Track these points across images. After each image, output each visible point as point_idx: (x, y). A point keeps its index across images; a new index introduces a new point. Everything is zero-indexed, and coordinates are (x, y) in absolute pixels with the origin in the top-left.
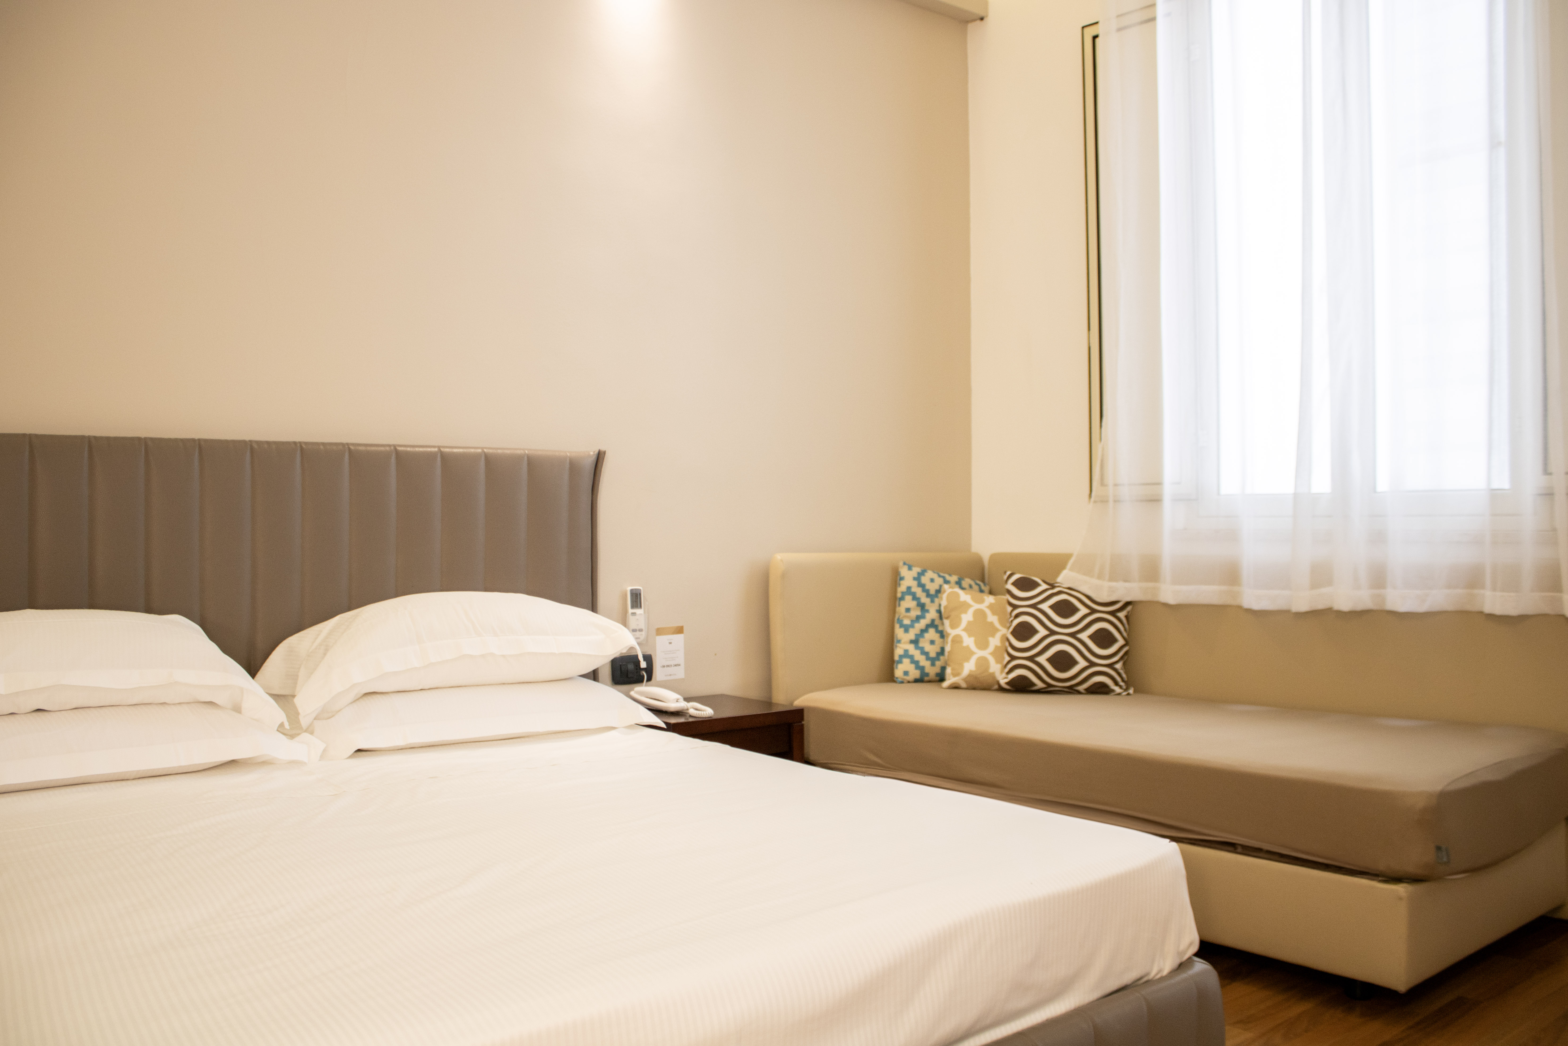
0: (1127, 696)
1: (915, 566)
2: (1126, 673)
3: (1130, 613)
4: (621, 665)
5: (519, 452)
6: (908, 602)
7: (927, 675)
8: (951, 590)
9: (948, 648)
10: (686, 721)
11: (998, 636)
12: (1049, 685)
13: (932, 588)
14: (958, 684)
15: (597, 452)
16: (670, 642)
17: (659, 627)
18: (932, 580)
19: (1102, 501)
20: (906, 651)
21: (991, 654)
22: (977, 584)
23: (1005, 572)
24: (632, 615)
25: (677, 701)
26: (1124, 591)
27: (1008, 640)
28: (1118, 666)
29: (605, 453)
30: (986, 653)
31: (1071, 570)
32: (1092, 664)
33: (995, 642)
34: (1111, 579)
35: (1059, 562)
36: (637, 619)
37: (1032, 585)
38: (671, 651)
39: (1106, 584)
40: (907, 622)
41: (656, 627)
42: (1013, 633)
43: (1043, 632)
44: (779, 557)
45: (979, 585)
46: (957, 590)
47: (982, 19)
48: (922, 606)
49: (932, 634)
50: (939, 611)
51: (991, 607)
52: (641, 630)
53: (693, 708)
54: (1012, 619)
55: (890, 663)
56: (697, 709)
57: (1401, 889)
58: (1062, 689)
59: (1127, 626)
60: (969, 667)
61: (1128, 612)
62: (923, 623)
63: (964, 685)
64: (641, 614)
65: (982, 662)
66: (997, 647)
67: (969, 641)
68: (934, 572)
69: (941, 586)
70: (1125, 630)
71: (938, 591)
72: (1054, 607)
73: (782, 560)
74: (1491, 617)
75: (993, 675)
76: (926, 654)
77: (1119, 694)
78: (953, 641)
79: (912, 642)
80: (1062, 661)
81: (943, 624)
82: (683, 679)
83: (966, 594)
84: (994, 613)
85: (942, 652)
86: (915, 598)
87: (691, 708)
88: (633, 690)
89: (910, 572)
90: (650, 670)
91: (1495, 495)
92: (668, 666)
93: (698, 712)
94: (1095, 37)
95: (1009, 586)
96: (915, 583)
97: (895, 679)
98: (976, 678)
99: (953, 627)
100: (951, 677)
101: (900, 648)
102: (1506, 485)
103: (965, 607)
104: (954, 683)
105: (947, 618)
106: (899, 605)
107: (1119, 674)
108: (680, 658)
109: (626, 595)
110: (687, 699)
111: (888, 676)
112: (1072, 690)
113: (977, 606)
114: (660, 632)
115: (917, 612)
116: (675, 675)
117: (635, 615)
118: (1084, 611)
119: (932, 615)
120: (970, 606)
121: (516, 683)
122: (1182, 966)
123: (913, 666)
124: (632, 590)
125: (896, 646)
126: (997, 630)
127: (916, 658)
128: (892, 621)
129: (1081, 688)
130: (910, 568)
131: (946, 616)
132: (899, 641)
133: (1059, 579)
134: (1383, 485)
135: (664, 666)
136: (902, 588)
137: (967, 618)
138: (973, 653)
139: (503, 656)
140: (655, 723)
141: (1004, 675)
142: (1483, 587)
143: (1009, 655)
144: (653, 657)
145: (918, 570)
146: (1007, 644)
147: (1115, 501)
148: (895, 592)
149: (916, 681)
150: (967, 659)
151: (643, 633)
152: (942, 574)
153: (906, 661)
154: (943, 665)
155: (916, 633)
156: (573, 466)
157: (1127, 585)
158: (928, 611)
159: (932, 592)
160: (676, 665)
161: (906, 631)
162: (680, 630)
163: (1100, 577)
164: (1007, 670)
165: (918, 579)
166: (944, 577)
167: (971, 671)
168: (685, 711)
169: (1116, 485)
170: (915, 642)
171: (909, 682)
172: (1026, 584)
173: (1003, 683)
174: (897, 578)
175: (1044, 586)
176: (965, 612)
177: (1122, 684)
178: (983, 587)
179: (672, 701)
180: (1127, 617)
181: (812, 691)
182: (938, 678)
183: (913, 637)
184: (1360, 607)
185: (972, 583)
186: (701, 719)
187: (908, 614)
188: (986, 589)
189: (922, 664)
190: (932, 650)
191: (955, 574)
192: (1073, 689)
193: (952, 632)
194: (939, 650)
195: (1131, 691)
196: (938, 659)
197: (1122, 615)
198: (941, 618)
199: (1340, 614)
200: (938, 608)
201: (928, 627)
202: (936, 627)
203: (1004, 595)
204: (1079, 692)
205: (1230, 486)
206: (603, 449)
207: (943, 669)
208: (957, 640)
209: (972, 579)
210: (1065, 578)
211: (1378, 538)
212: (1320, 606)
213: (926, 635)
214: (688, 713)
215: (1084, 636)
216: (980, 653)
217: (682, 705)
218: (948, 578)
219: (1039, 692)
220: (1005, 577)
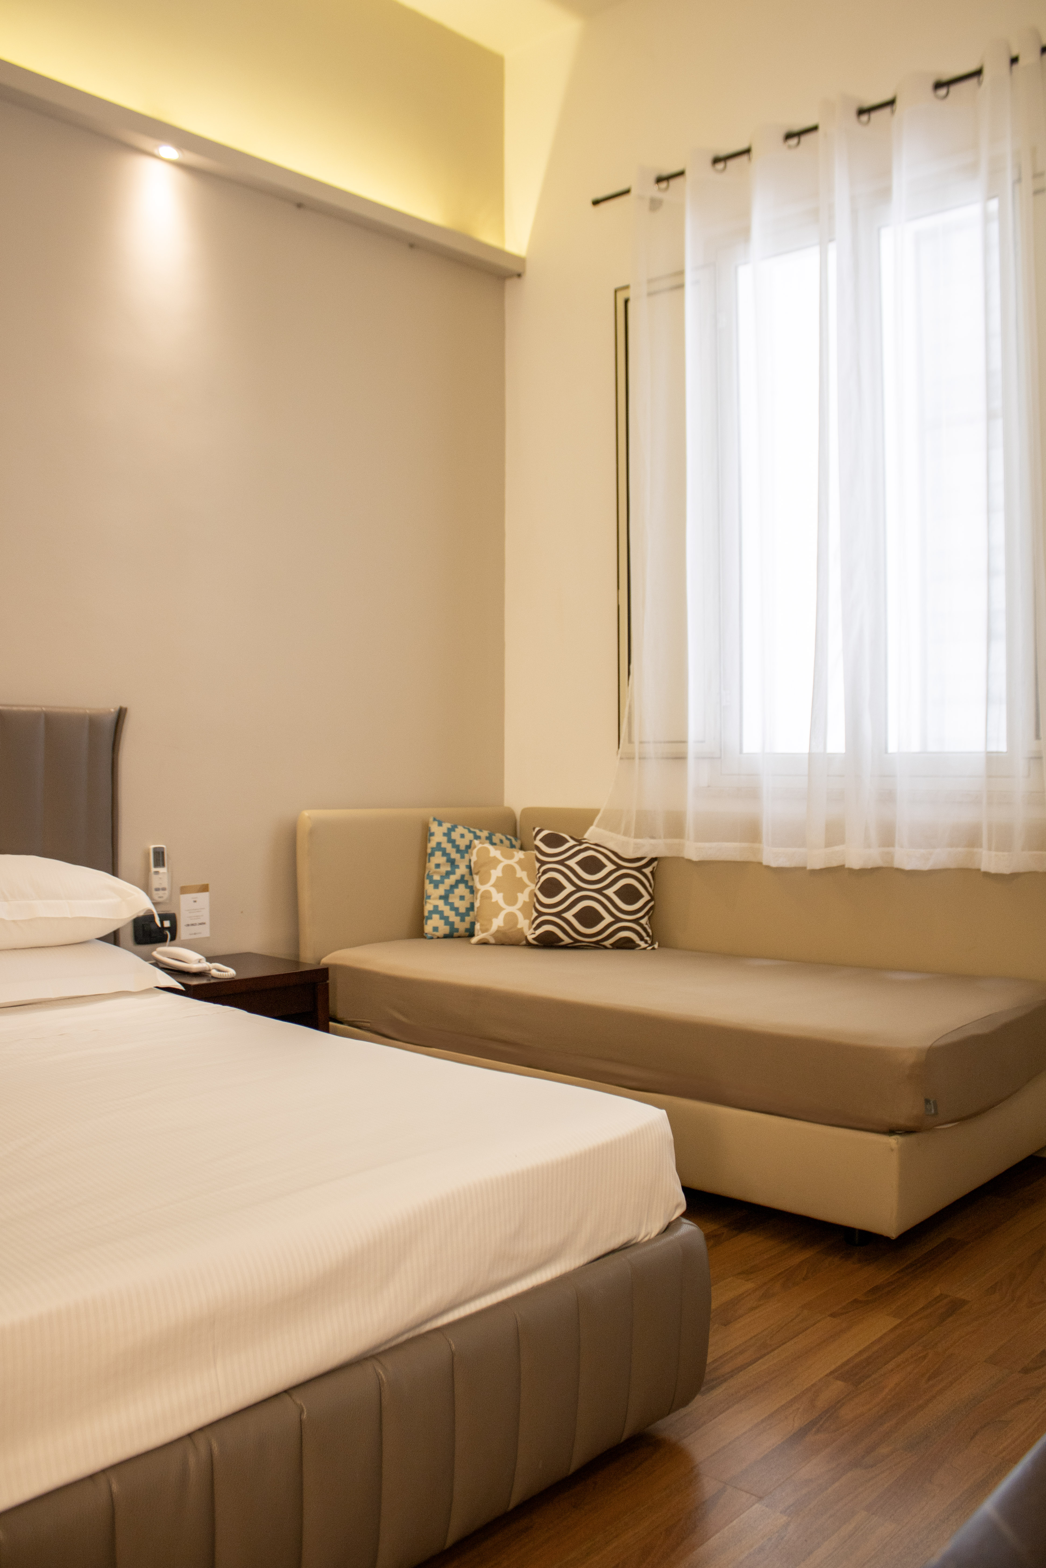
0: (652, 951)
1: (445, 822)
2: (651, 928)
3: (655, 868)
4: (143, 925)
5: (35, 709)
6: (438, 858)
7: (457, 930)
8: (481, 846)
9: (477, 904)
10: (208, 982)
11: (527, 891)
12: (576, 941)
13: (462, 843)
14: (486, 939)
15: (118, 708)
16: (195, 900)
17: (184, 885)
18: (462, 836)
19: (628, 758)
20: (436, 907)
21: (519, 909)
22: (507, 839)
23: (534, 829)
24: (156, 874)
25: (199, 962)
26: (648, 848)
27: (536, 895)
28: (643, 921)
29: (126, 710)
30: (514, 909)
31: (597, 826)
32: (618, 920)
33: (523, 897)
34: (637, 836)
35: (586, 818)
36: (160, 878)
37: (560, 841)
38: (196, 910)
39: (632, 841)
40: (436, 877)
41: (182, 885)
42: (540, 889)
43: (570, 888)
44: (306, 813)
45: (510, 840)
46: (487, 845)
47: (519, 275)
48: (452, 862)
49: (462, 890)
50: (469, 867)
51: (520, 862)
52: (164, 889)
53: (216, 969)
54: (540, 874)
55: (420, 919)
56: (219, 970)
57: (893, 1141)
58: (588, 944)
59: (652, 882)
60: (497, 923)
61: (654, 868)
62: (453, 879)
63: (492, 941)
64: (164, 873)
65: (511, 917)
66: (525, 902)
67: (497, 897)
68: (464, 828)
69: (471, 841)
70: (651, 886)
71: (469, 847)
72: (581, 864)
73: (309, 818)
74: (987, 874)
75: (521, 931)
76: (456, 910)
77: (645, 949)
78: (482, 897)
79: (441, 897)
80: (589, 917)
81: (473, 879)
82: (207, 938)
83: (496, 849)
84: (523, 869)
85: (472, 907)
86: (445, 853)
87: (213, 969)
88: (155, 950)
89: (440, 828)
90: (173, 930)
91: (991, 758)
92: (192, 925)
93: (220, 973)
94: (626, 302)
95: (538, 842)
96: (445, 839)
97: (425, 935)
98: (504, 934)
99: (483, 882)
100: (480, 932)
101: (430, 903)
102: (1003, 747)
103: (495, 862)
104: (483, 939)
105: (477, 874)
106: (429, 861)
107: (645, 929)
108: (205, 916)
109: (149, 854)
110: (210, 959)
111: (417, 932)
112: (598, 946)
113: (506, 862)
114: (184, 890)
115: (448, 868)
116: (200, 933)
117: (158, 874)
118: (610, 867)
119: (462, 870)
120: (500, 862)
121: (27, 948)
122: (669, 1228)
123: (443, 921)
124: (155, 849)
125: (426, 902)
126: (527, 886)
127: (446, 914)
128: (423, 876)
129: (607, 943)
130: (440, 824)
131: (476, 872)
132: (429, 897)
133: (586, 836)
134: (892, 748)
135: (188, 925)
136: (432, 844)
137: (496, 873)
138: (502, 909)
139: (14, 921)
140: (174, 986)
141: (532, 931)
142: (981, 846)
143: (537, 910)
144: (177, 916)
145: (449, 825)
146: (535, 900)
147: (640, 758)
148: (426, 848)
149: (446, 937)
150: (496, 916)
151: (167, 892)
152: (472, 829)
153: (436, 917)
154: (473, 921)
155: (446, 889)
156: (92, 723)
157: (652, 841)
158: (458, 867)
159: (462, 848)
160: (200, 924)
161: (436, 887)
162: (204, 888)
163: (626, 834)
164: (534, 926)
165: (448, 834)
166: (474, 833)
167: (499, 927)
168: (207, 972)
169: (641, 742)
170: (445, 898)
171: (438, 938)
172: (554, 840)
173: (530, 938)
174: (427, 834)
175: (572, 843)
176: (495, 868)
177: (647, 939)
178: (514, 842)
179: (194, 961)
180: (652, 873)
181: (340, 949)
182: (467, 934)
183: (442, 893)
184: (870, 865)
185: (503, 838)
186: (224, 980)
187: (438, 870)
188: (517, 844)
189: (451, 920)
190: (462, 906)
191: (486, 830)
192: (599, 944)
193: (481, 888)
194: (468, 906)
195: (656, 946)
196: (468, 915)
197: (647, 871)
198: (471, 873)
199: (851, 871)
200: (468, 864)
201: (458, 882)
202: (466, 882)
203: (533, 850)
204: (606, 948)
205: (752, 745)
206: (124, 705)
207: (473, 924)
208: (487, 896)
209: (503, 834)
210: (592, 834)
211: (887, 797)
212: (834, 864)
213: (456, 891)
214: (210, 974)
215: (610, 892)
216: (508, 909)
217: (205, 965)
218: (478, 833)
219: (566, 947)
220: (534, 833)
